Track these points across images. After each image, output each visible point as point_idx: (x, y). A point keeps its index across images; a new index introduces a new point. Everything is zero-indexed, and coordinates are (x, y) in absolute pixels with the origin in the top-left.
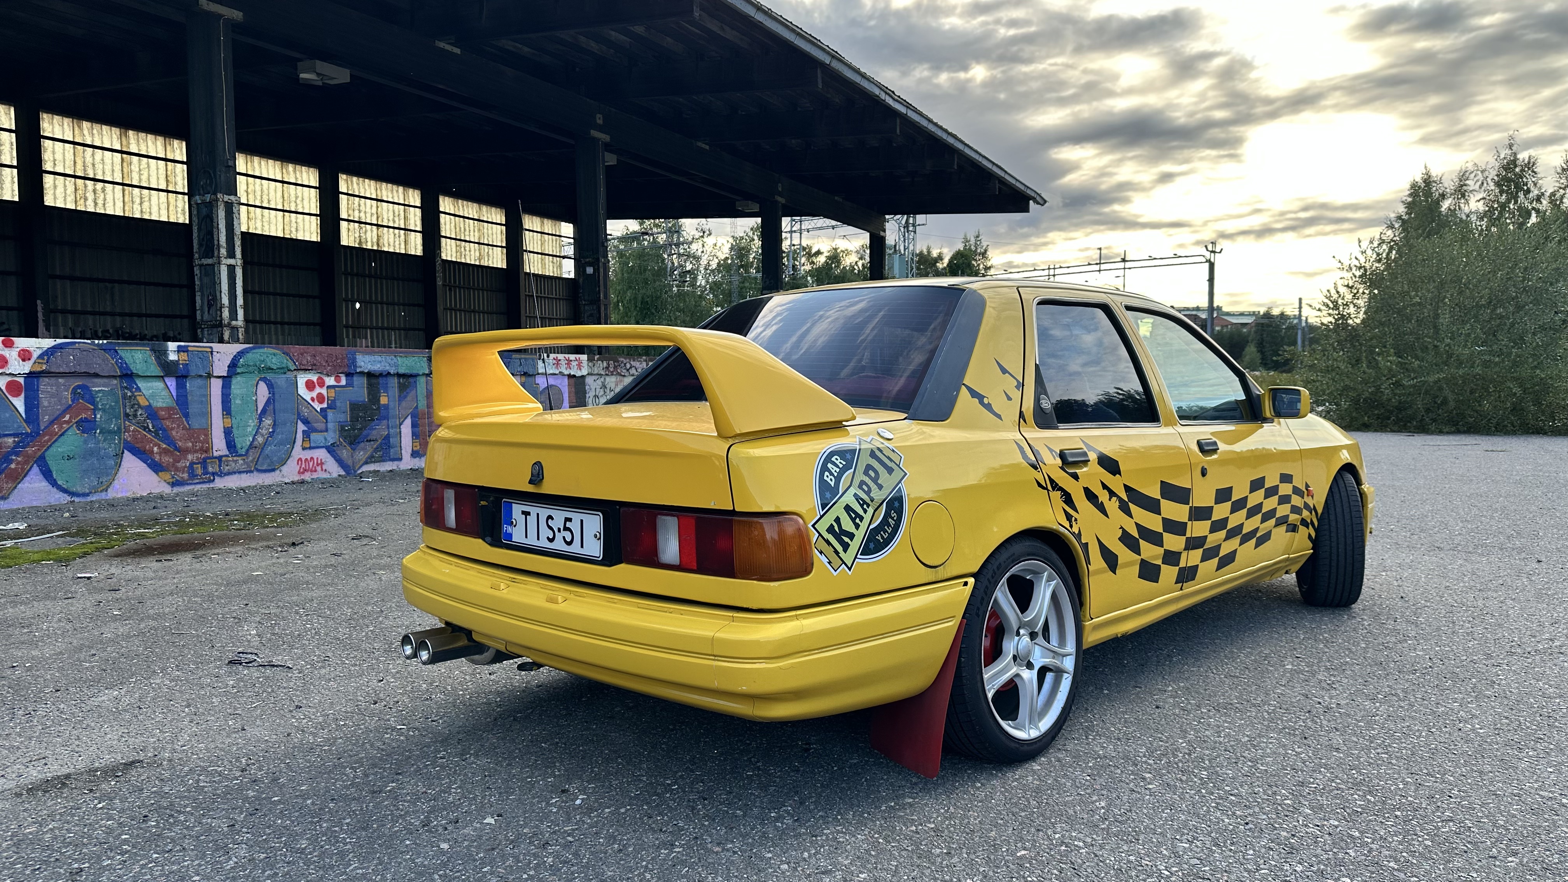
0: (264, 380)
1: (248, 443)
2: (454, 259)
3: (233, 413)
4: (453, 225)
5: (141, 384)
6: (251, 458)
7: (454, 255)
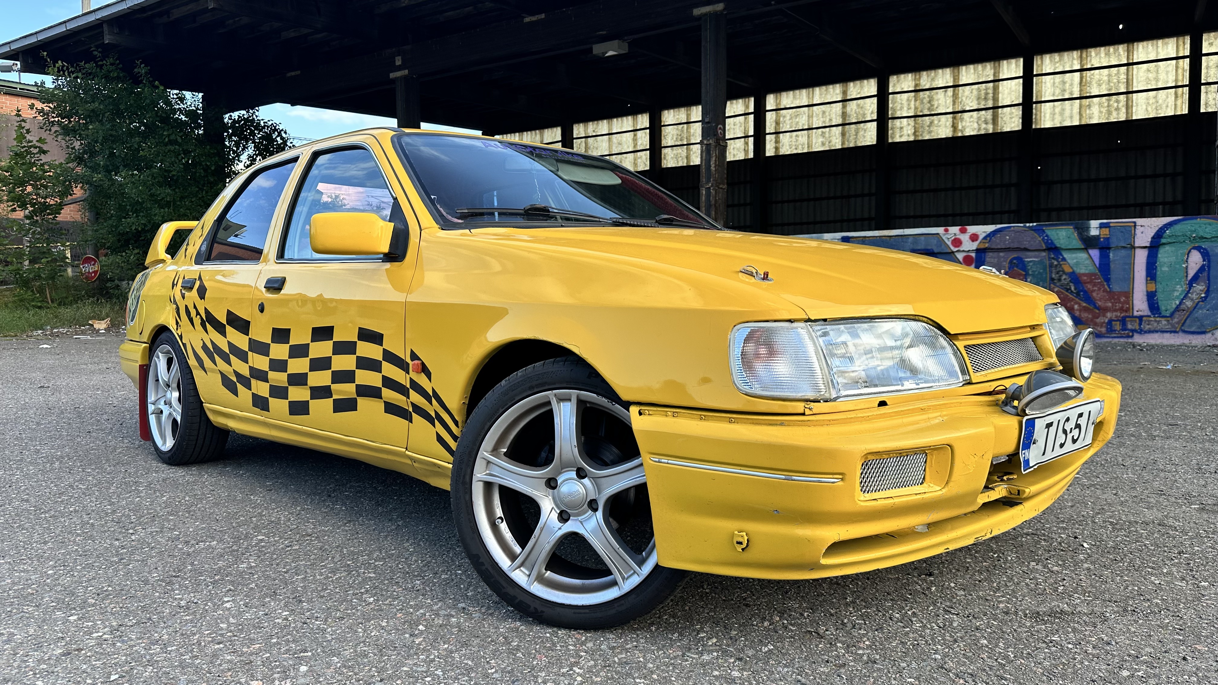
0: (1198, 248)
1: (1174, 306)
3: (1158, 279)
5: (1066, 255)
6: (1176, 320)
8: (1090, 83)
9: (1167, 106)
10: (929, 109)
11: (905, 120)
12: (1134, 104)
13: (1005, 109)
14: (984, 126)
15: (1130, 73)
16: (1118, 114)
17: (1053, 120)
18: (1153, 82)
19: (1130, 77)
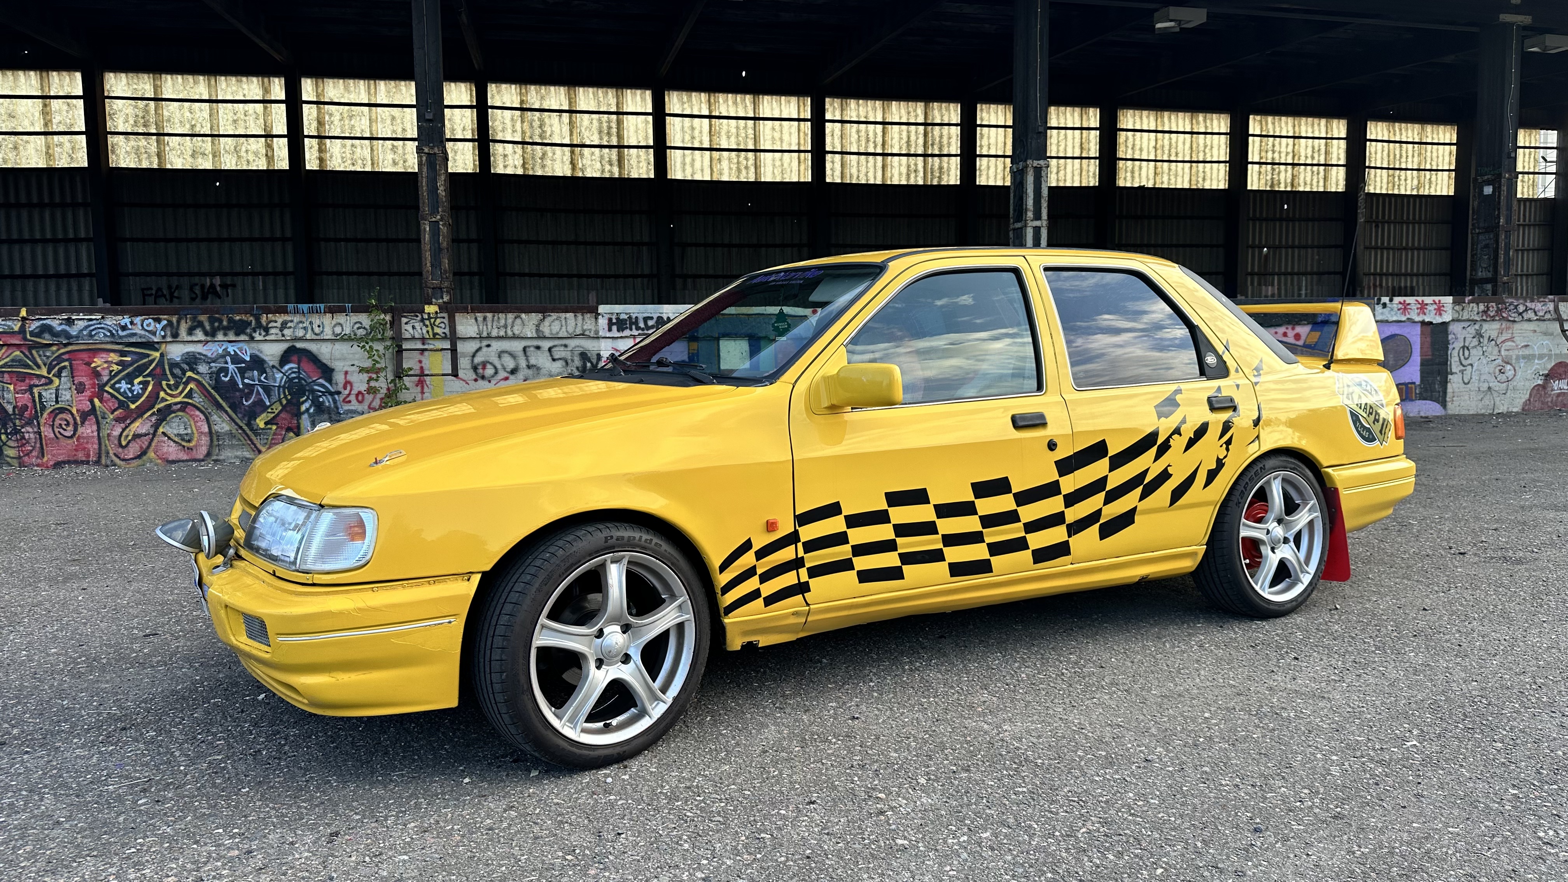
2: (1384, 192)
4: (1385, 153)
7: (1385, 186)
8: (719, 133)
9: (791, 171)
10: (540, 136)
11: (510, 145)
12: (762, 165)
13: (632, 150)
14: (607, 167)
15: (757, 129)
16: (747, 173)
17: (684, 171)
18: (779, 143)
19: (757, 134)
